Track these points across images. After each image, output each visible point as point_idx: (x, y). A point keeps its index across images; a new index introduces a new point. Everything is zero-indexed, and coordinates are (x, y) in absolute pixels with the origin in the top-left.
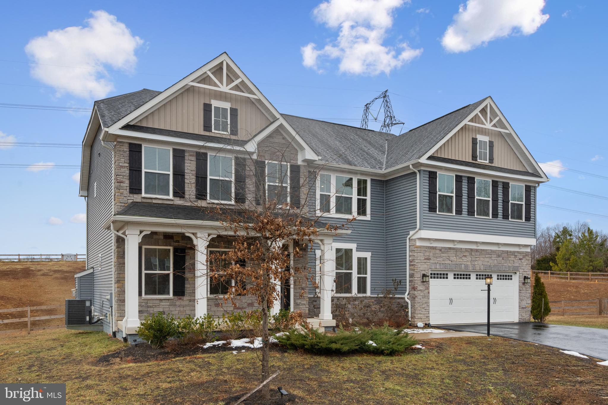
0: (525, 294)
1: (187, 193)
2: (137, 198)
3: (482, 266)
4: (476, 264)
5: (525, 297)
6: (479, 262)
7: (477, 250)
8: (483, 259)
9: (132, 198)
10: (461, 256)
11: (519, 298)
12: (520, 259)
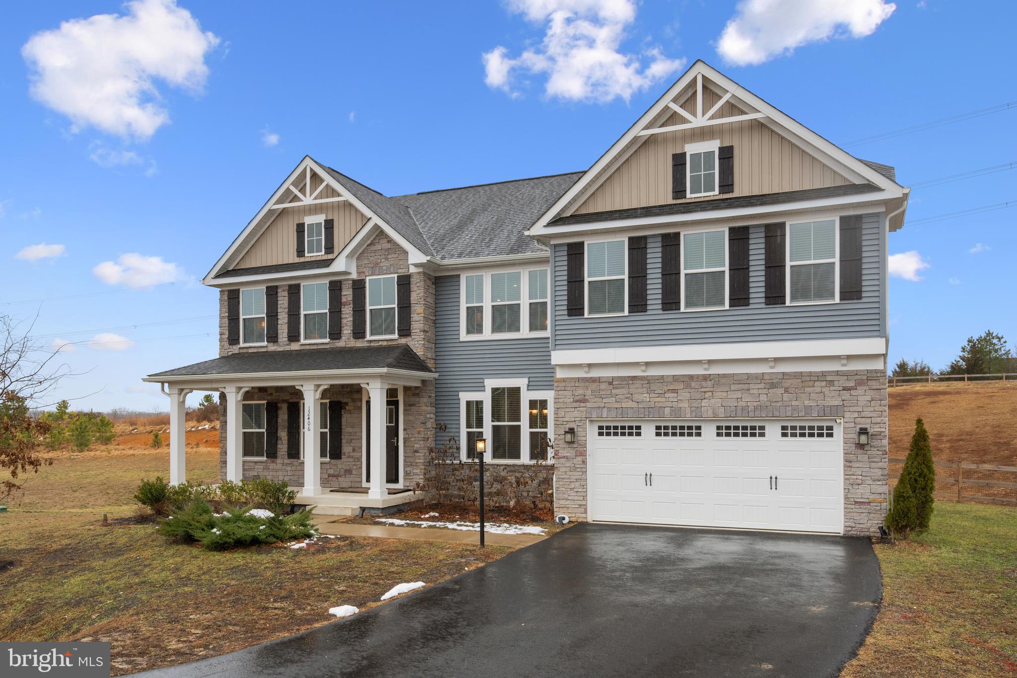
0: (864, 470)
1: (280, 336)
2: (235, 349)
3: (722, 410)
4: (703, 404)
5: (869, 478)
6: (713, 401)
7: (706, 378)
8: (725, 394)
9: (232, 350)
10: (660, 392)
11: (845, 479)
12: (845, 389)
